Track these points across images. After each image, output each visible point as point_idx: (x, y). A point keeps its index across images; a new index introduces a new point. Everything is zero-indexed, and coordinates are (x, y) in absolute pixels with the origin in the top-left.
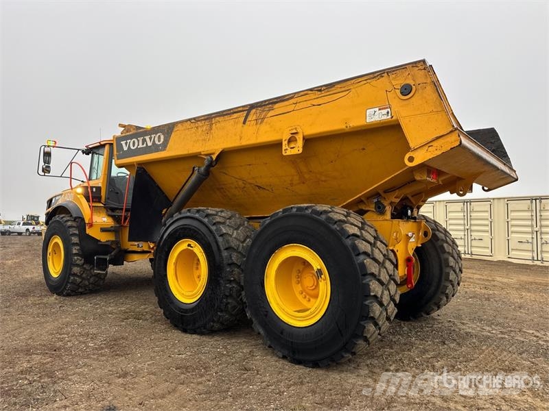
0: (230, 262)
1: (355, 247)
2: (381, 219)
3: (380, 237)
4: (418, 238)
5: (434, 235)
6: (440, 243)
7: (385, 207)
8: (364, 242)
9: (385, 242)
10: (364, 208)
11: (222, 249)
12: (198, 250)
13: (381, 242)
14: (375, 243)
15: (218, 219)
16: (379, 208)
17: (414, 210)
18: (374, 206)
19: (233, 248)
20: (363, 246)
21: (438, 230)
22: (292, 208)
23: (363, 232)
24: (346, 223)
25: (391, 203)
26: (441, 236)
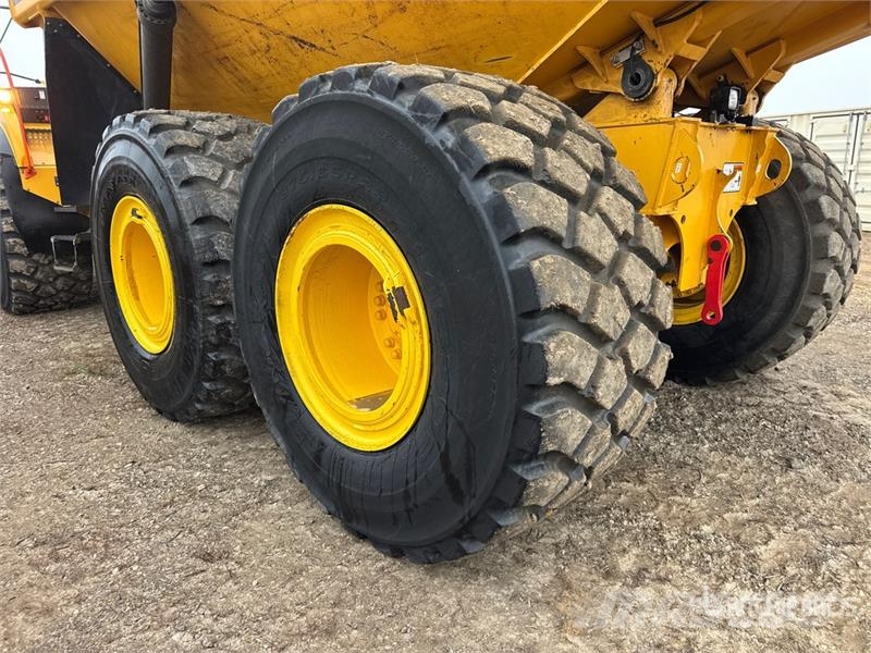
0: (208, 256)
1: (501, 211)
2: (639, 120)
3: (618, 172)
4: (750, 182)
5: (797, 173)
6: (809, 194)
7: (654, 77)
8: (542, 191)
9: (633, 189)
10: (590, 88)
11: (188, 221)
12: (151, 225)
13: (621, 190)
14: (592, 194)
15: (183, 138)
16: (636, 80)
17: (750, 96)
18: (619, 75)
19: (222, 220)
20: (534, 206)
21: (809, 159)
22: (323, 79)
23: (550, 153)
24: (488, 120)
25: (676, 65)
26: (814, 173)
